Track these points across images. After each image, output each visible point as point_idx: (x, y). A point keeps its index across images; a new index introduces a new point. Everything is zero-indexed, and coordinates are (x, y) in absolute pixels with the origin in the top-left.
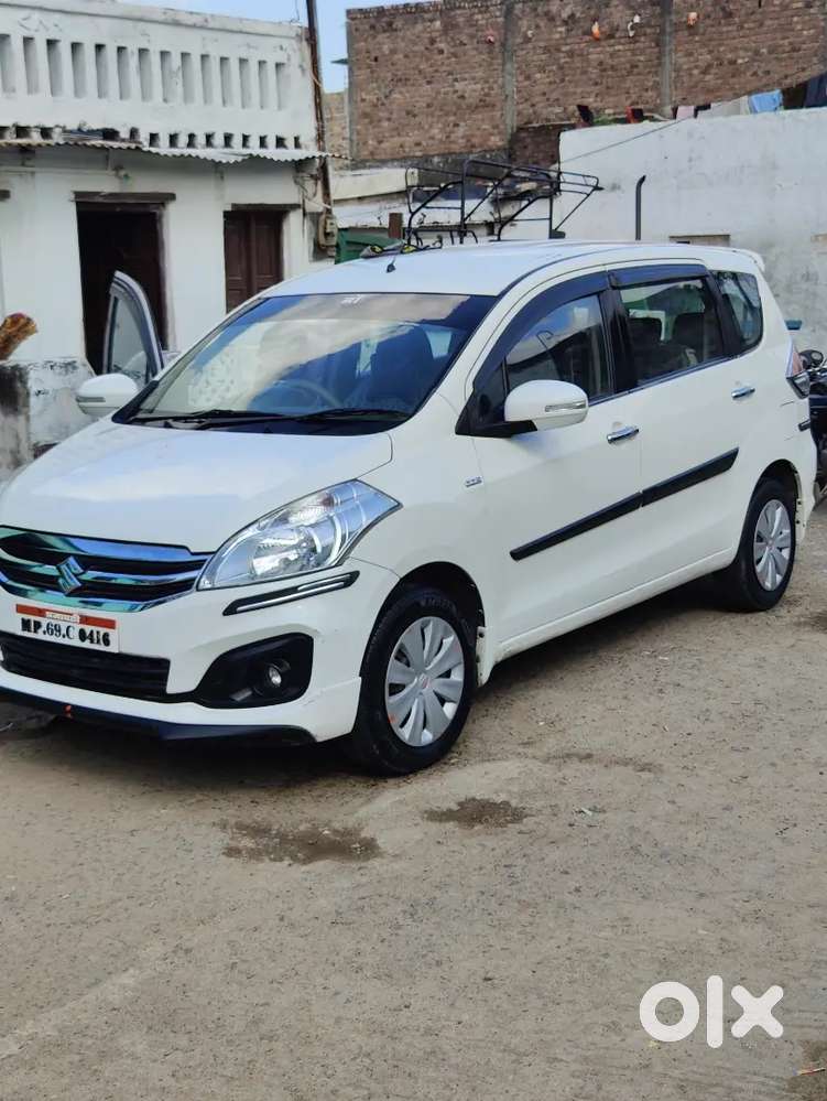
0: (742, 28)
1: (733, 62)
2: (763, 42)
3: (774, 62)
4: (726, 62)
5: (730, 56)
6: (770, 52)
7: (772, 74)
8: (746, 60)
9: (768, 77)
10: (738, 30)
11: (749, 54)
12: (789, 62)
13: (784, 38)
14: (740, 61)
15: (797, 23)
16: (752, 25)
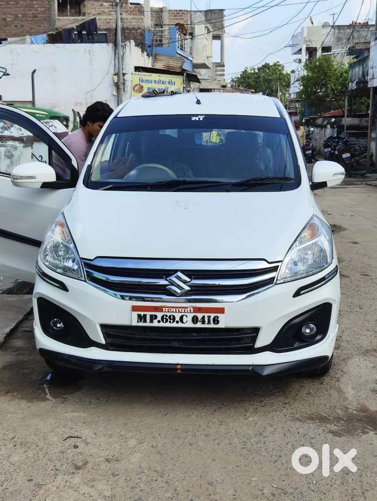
0: (9, 4)
2: (19, 11)
3: (25, 21)
4: (1, 19)
5: (2, 16)
6: (23, 16)
7: (25, 28)
8: (12, 19)
9: (23, 28)
10: (6, 5)
11: (13, 16)
13: (29, 11)
14: (8, 19)
15: (36, 4)
16: (13, 3)
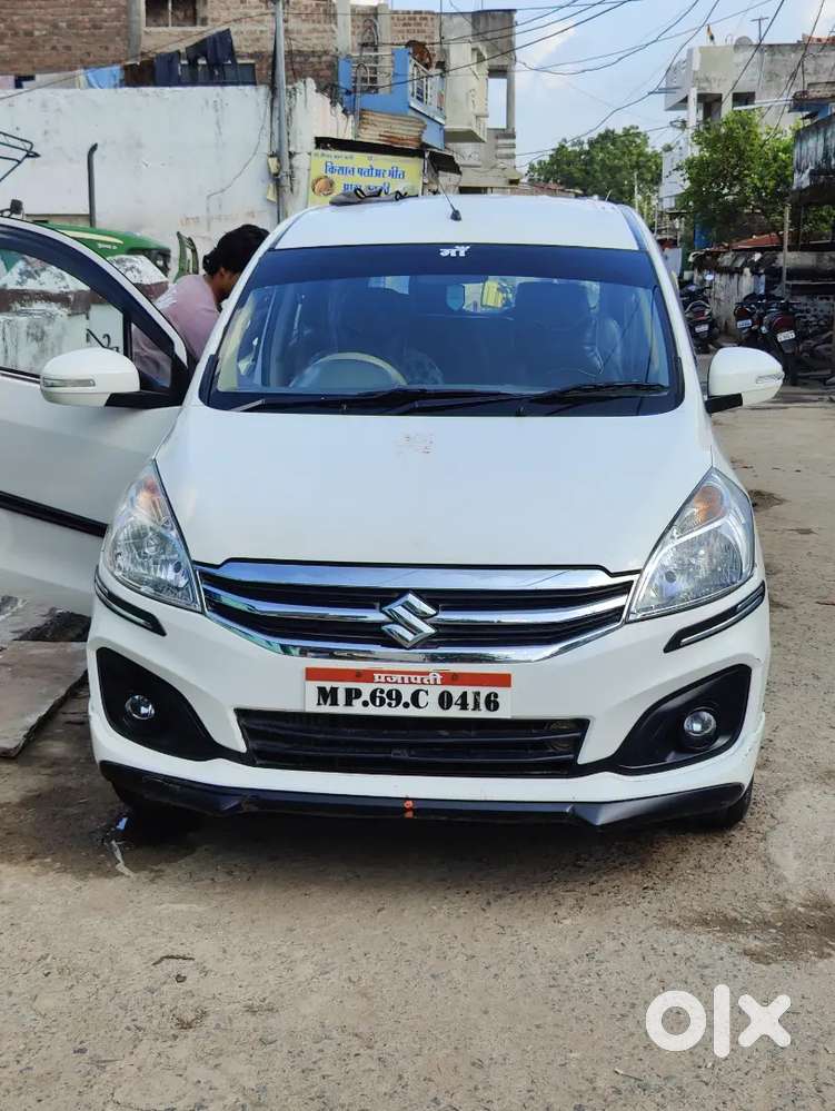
1: (29, 34)
2: (61, 15)
3: (74, 38)
4: (21, 32)
5: (25, 27)
6: (69, 26)
7: (74, 52)
8: (44, 33)
9: (69, 52)
11: (48, 27)
12: (92, 40)
13: (83, 14)
14: (37, 33)
